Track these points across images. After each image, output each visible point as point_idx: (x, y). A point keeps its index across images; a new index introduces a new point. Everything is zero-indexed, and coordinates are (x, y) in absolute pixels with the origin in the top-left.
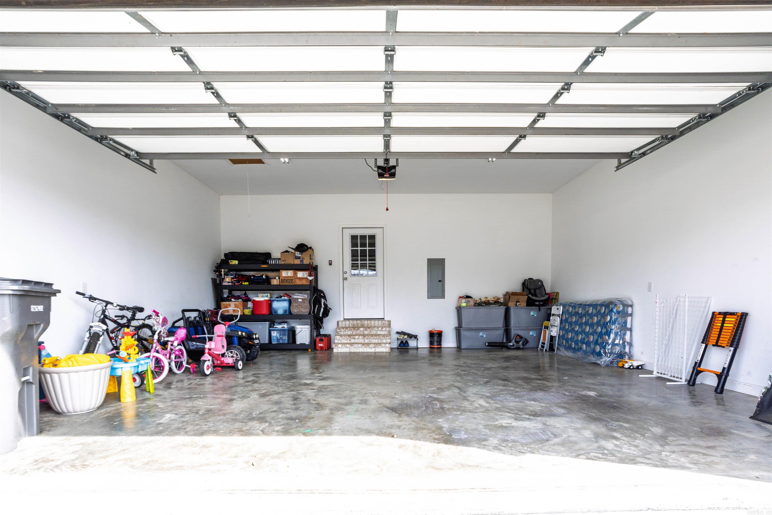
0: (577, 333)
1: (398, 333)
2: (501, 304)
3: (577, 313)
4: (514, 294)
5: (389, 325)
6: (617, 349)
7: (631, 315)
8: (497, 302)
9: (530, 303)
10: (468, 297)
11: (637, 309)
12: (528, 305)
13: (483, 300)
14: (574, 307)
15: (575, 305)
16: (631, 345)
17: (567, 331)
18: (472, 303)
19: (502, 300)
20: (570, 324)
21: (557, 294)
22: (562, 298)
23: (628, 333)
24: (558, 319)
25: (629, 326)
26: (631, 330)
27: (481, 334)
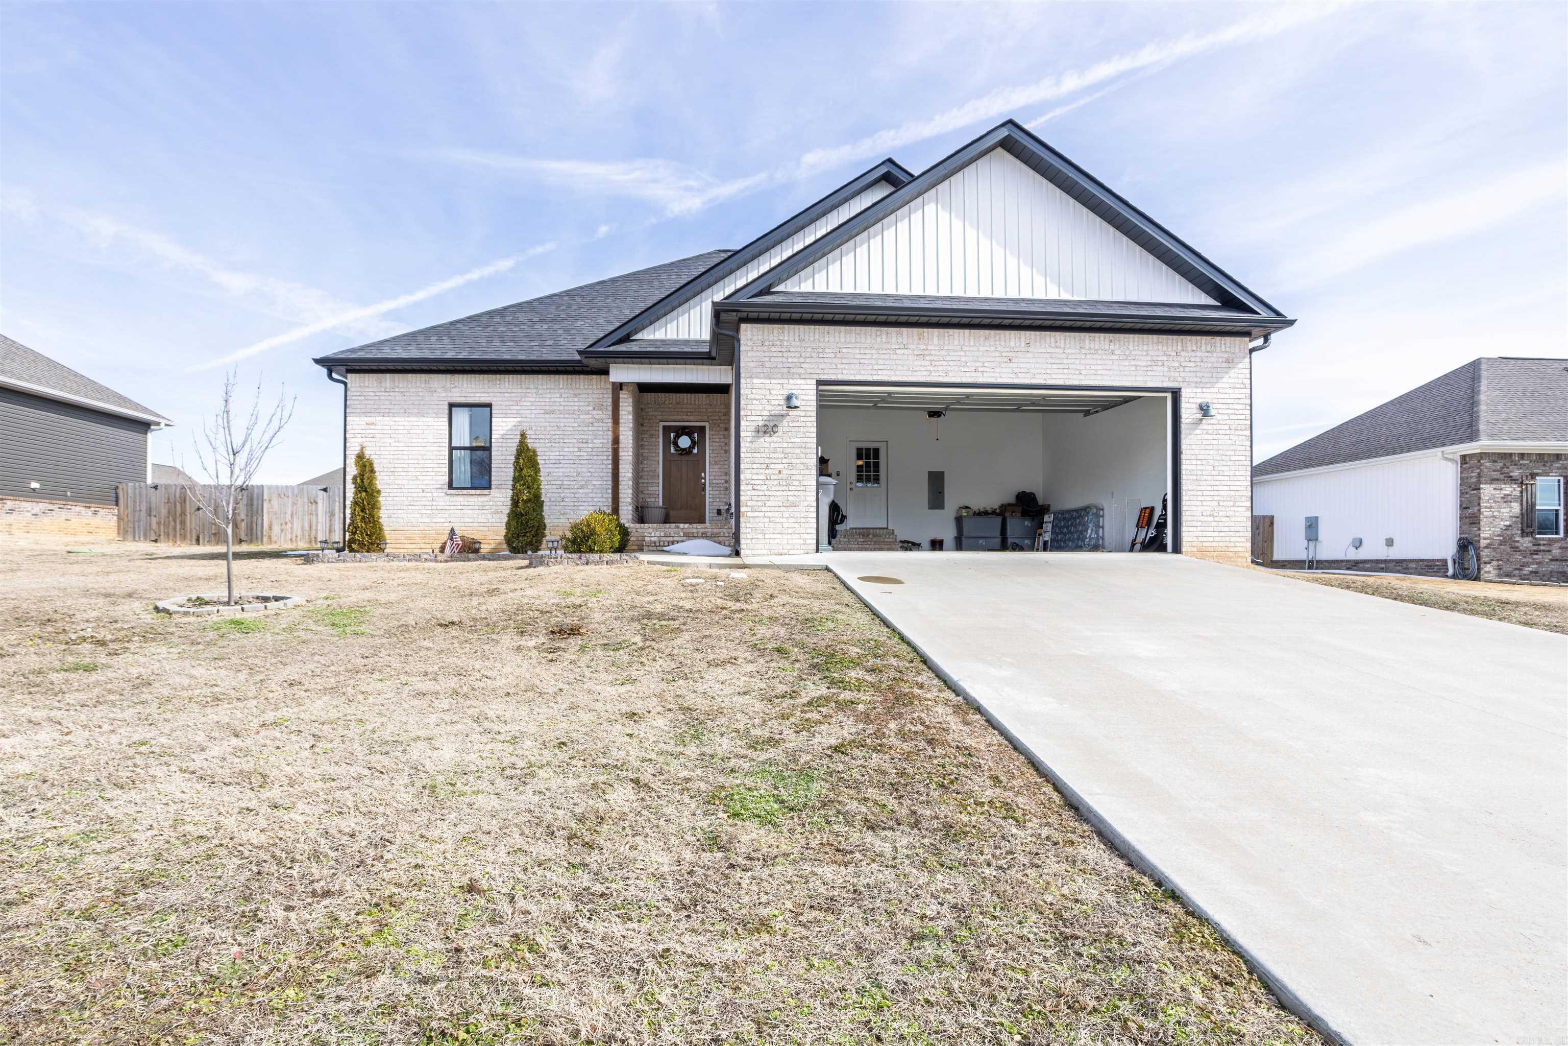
0: (1065, 534)
1: (901, 542)
2: (998, 515)
3: (1065, 519)
4: (1009, 505)
5: (893, 533)
6: (1093, 542)
7: (1103, 516)
8: (994, 512)
9: (1024, 514)
10: (967, 507)
11: (1106, 512)
12: (1022, 515)
13: (982, 510)
14: (1062, 514)
15: (1063, 512)
16: (1103, 538)
17: (1057, 534)
18: (971, 513)
19: (998, 511)
20: (1060, 528)
21: (1049, 505)
22: (1052, 509)
23: (1101, 530)
24: (1050, 525)
25: (1101, 524)
26: (1103, 527)
27: (980, 542)
